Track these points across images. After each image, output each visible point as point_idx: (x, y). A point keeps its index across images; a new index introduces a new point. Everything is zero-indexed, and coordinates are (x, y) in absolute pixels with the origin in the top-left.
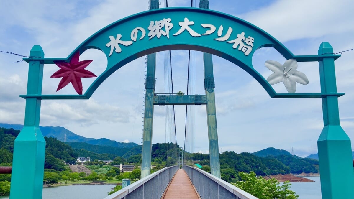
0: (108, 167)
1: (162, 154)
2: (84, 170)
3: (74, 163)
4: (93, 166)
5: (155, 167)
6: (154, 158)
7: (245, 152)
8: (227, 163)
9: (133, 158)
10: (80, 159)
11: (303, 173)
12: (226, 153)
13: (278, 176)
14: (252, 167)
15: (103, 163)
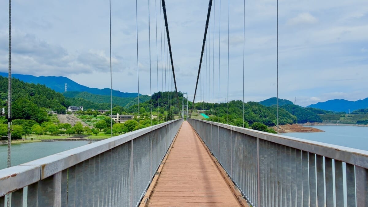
0: (103, 117)
1: (164, 104)
2: (74, 120)
3: (64, 113)
4: (85, 116)
5: (156, 117)
6: (156, 107)
7: (251, 101)
8: (236, 112)
9: (133, 107)
10: (72, 108)
11: (307, 123)
12: (233, 101)
13: (286, 126)
14: (261, 117)
15: (97, 113)
